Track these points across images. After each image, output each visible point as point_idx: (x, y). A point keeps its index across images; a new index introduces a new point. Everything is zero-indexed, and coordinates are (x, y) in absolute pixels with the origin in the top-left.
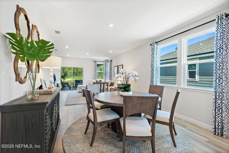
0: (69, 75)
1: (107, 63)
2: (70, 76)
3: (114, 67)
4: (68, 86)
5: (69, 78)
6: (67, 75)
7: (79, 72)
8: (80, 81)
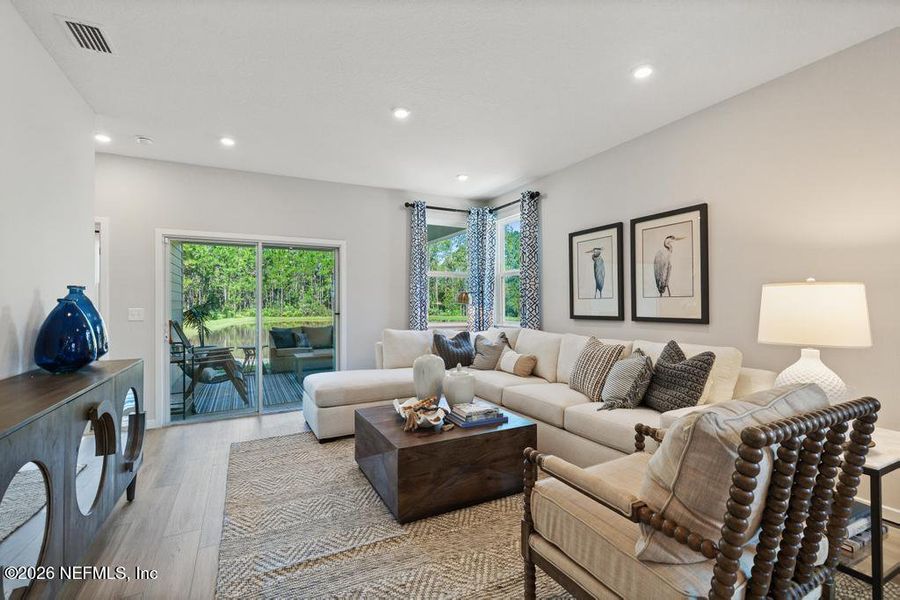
0: (232, 302)
1: (489, 217)
2: (235, 308)
3: (571, 236)
4: (229, 376)
5: (232, 315)
6: (223, 303)
7: (276, 291)
8: (300, 334)
